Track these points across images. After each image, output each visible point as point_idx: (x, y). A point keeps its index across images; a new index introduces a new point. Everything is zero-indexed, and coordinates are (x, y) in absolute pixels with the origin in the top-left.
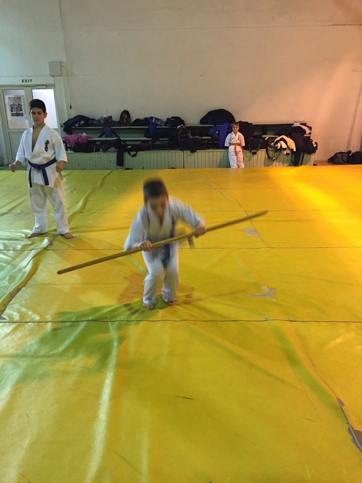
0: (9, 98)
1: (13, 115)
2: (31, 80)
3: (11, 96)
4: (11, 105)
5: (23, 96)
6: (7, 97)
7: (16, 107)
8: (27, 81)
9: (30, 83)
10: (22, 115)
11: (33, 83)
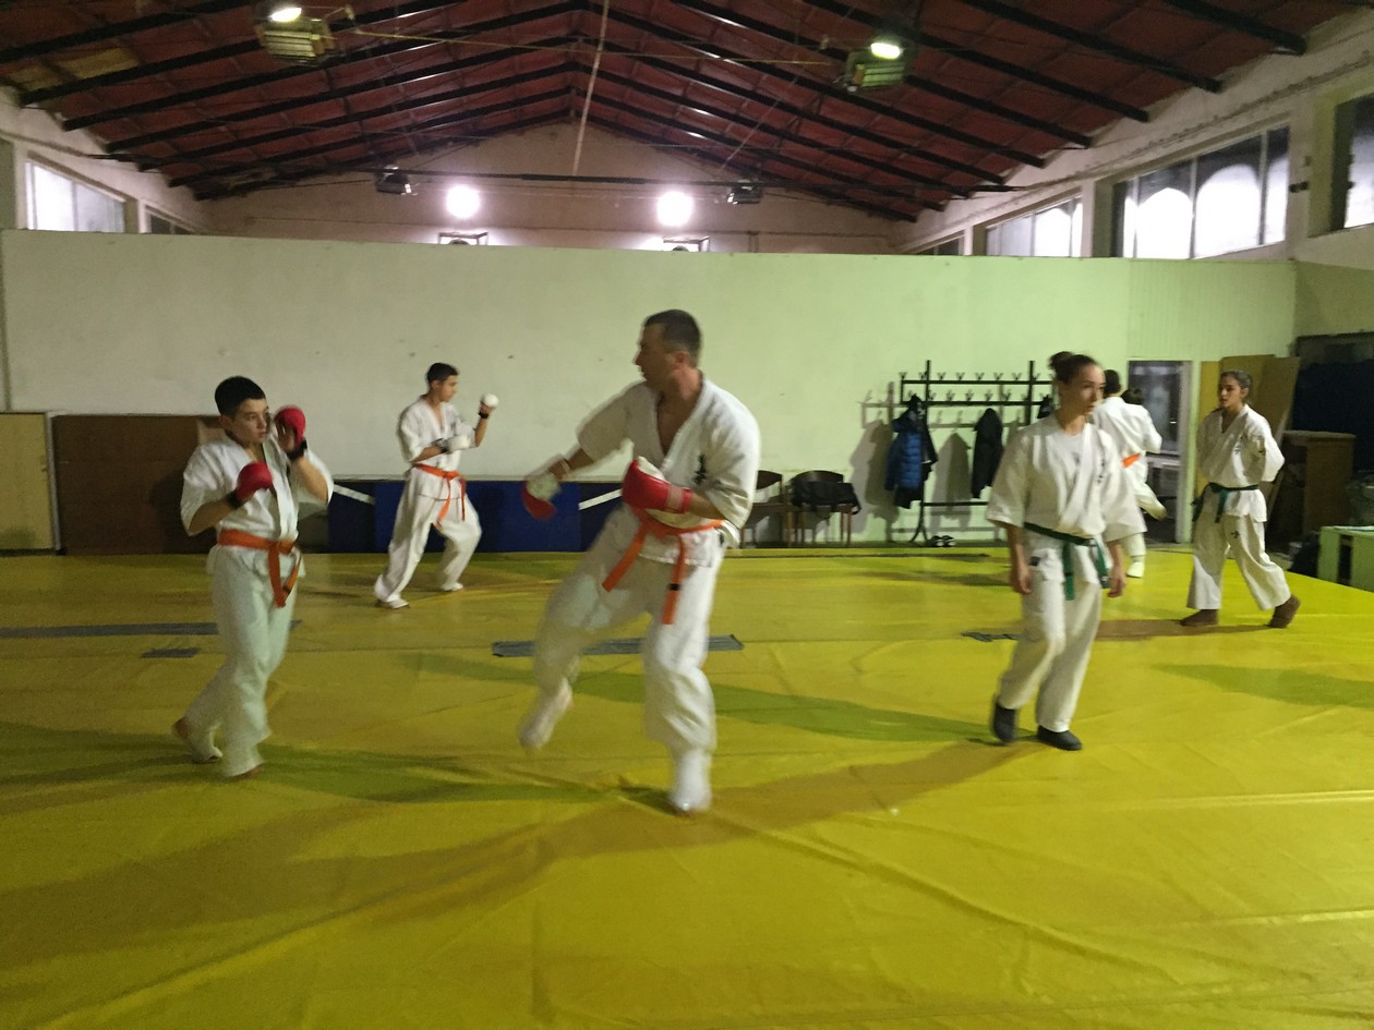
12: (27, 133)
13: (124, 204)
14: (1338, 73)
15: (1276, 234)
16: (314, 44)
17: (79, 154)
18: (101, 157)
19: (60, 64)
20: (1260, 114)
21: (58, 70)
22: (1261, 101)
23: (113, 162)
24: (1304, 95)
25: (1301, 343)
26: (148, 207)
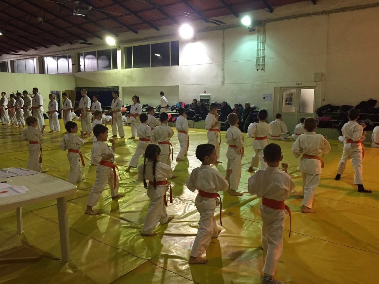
0: (286, 94)
1: (286, 104)
2: (301, 84)
3: (287, 93)
4: (286, 98)
5: (295, 93)
6: (284, 94)
7: (289, 99)
8: (299, 84)
9: (300, 86)
10: (292, 104)
11: (302, 85)
14: (77, 49)
15: (71, 71)
20: (66, 52)
22: (66, 50)
24: (73, 51)
25: (76, 88)
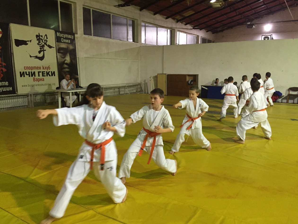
12: (178, 27)
13: (197, 37)
16: (220, 4)
17: (188, 29)
18: (191, 29)
19: (183, 14)
21: (182, 16)
23: (194, 30)
26: (201, 36)
